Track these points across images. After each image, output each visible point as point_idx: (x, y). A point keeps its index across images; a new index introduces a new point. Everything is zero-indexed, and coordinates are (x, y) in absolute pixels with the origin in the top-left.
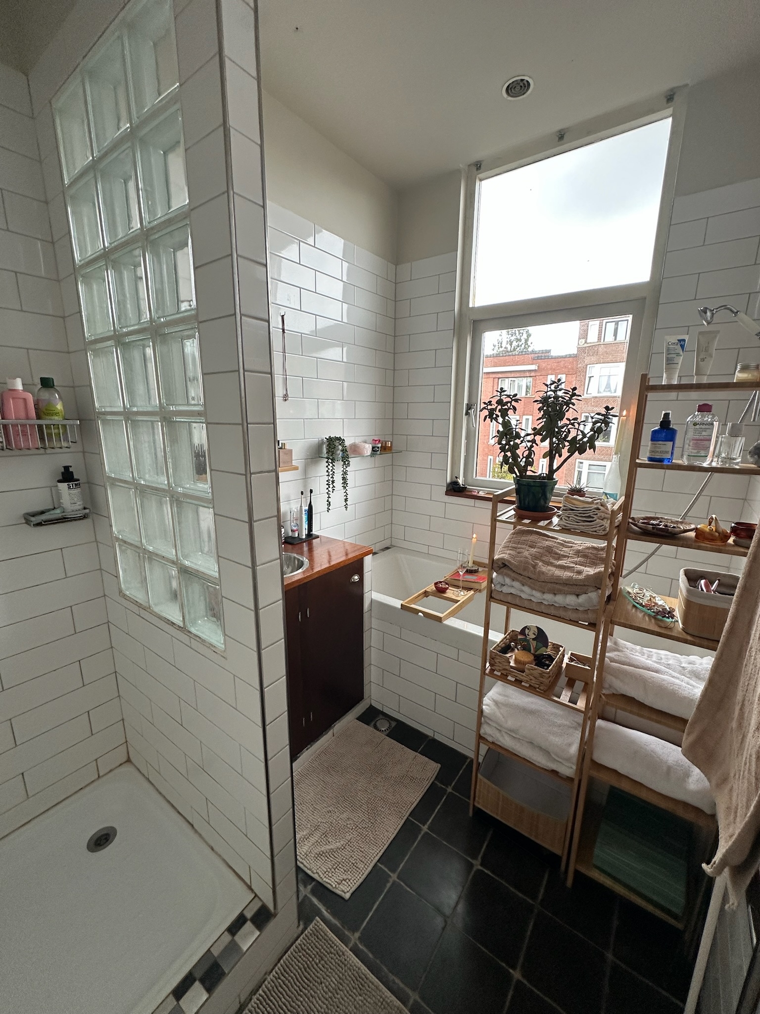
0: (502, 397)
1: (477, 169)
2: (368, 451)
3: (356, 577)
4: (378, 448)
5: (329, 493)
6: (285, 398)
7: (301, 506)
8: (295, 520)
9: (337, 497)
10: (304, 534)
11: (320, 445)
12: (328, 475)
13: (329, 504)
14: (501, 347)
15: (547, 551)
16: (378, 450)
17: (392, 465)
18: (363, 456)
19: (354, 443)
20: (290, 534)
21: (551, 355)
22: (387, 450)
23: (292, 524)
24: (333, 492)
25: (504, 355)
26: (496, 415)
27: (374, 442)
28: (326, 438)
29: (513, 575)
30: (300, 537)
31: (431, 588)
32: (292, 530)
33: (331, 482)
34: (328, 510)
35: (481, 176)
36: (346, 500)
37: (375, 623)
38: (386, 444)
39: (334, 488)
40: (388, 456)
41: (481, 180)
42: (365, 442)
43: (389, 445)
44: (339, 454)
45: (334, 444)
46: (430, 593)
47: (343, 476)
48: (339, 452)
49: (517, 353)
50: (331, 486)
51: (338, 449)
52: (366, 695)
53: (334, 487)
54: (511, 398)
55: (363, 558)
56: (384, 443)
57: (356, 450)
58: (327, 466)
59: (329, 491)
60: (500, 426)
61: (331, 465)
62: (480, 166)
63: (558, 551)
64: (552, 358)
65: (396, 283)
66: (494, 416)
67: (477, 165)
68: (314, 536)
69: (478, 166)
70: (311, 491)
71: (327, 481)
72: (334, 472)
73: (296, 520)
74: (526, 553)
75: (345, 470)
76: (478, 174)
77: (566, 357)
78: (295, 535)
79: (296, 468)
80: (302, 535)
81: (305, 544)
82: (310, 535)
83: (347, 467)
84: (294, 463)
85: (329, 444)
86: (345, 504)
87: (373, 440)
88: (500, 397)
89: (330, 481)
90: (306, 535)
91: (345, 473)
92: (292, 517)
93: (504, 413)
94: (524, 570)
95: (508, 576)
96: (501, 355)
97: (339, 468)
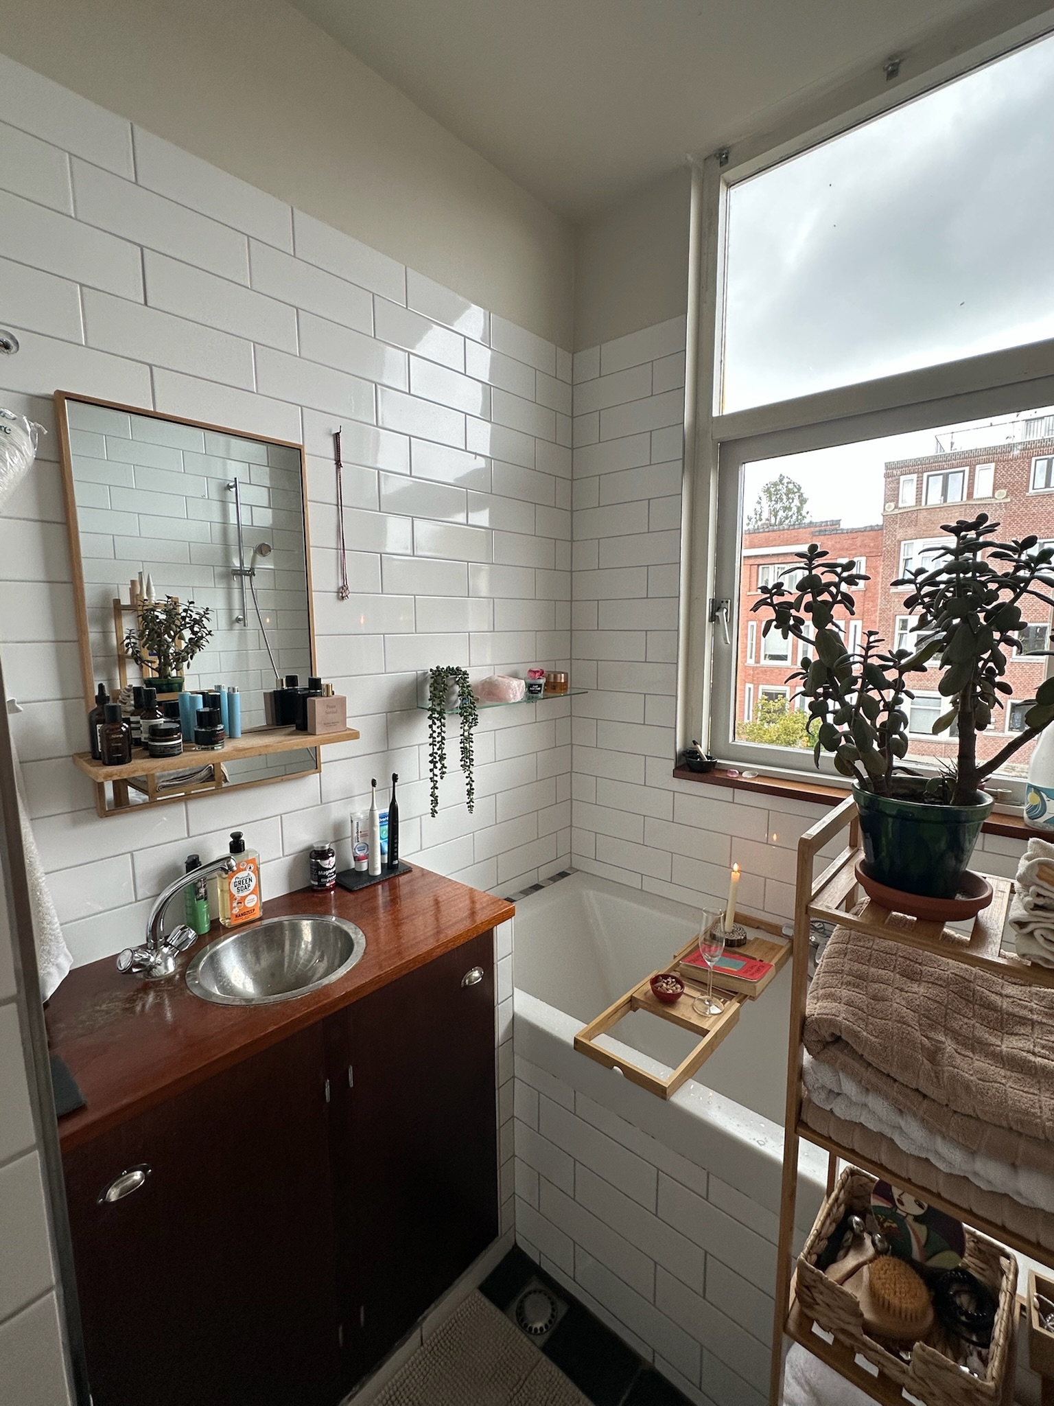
0: (814, 572)
1: (722, 164)
2: (518, 694)
3: (476, 974)
4: (540, 686)
5: (435, 778)
6: (342, 593)
7: (372, 810)
8: (362, 836)
9: (453, 785)
10: (378, 866)
11: (417, 686)
12: (433, 744)
13: (435, 801)
14: (761, 520)
15: (960, 994)
16: (540, 691)
17: (571, 716)
18: (508, 704)
19: (490, 678)
20: (353, 865)
21: (841, 527)
22: (558, 689)
23: (356, 844)
24: (442, 778)
25: (767, 530)
26: (796, 618)
27: (532, 674)
28: (431, 670)
29: (868, 1075)
30: (370, 874)
31: (642, 988)
32: (355, 858)
33: (438, 758)
34: (434, 812)
35: (730, 175)
36: (470, 792)
37: (521, 1068)
38: (555, 677)
39: (444, 770)
40: (560, 702)
41: (729, 185)
42: (515, 676)
43: (563, 681)
44: (456, 702)
45: (443, 683)
46: (640, 1003)
47: (462, 745)
48: (454, 697)
49: (786, 527)
50: (439, 765)
51: (453, 693)
52: (503, 1226)
53: (443, 766)
54: (838, 575)
55: (492, 929)
56: (552, 676)
57: (491, 692)
58: (431, 726)
59: (435, 775)
60: (811, 648)
61: (438, 723)
62: (727, 157)
63: (993, 997)
64: (842, 533)
65: (573, 385)
66: (792, 622)
67: (721, 155)
68: (401, 869)
69: (723, 157)
70: (395, 778)
71: (431, 755)
72: (443, 738)
73: (365, 835)
74: (898, 1004)
75: (466, 734)
76: (724, 172)
77: (864, 530)
78: (361, 867)
79: (354, 735)
80: (374, 869)
81: (380, 886)
82: (393, 867)
83: (470, 727)
84: (350, 723)
85: (435, 681)
86: (468, 801)
87: (530, 671)
88: (810, 570)
89: (437, 756)
90: (383, 865)
91: (467, 739)
92: (356, 831)
93: (822, 615)
94: (905, 1067)
95: (853, 1075)
96: (761, 530)
97: (453, 728)
